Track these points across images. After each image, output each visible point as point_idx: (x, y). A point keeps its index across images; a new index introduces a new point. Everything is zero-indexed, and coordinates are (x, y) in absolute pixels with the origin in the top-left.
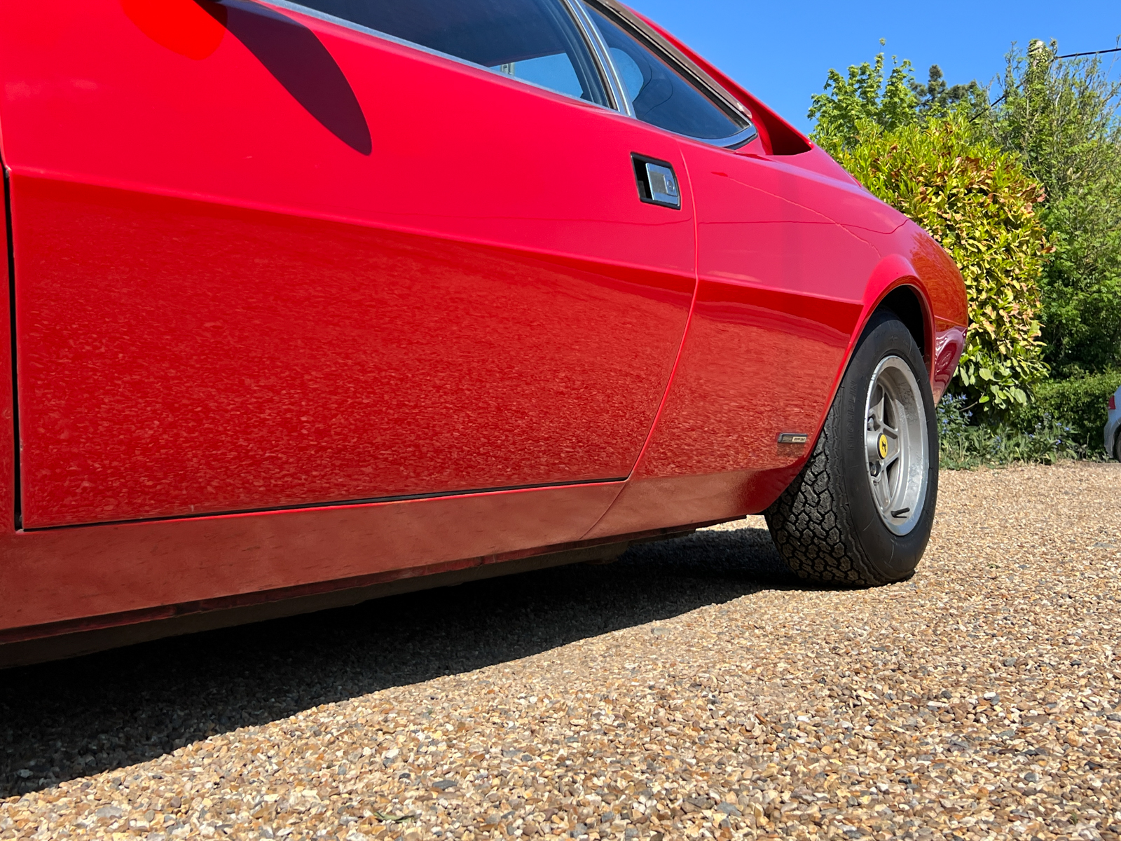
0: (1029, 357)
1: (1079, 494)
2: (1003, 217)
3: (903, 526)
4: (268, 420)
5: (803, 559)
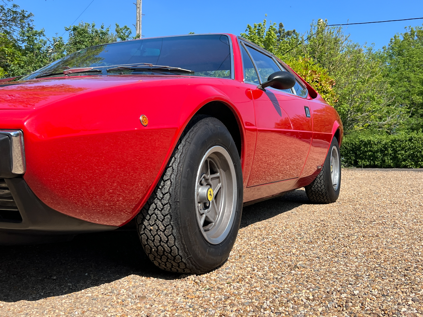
2: (323, 90)
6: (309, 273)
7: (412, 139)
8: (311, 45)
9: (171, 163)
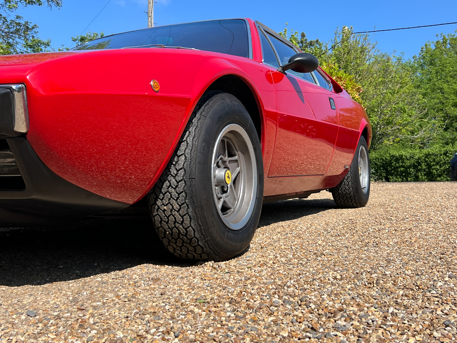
6: (336, 260)
7: (447, 152)
8: (335, 55)
9: (185, 137)
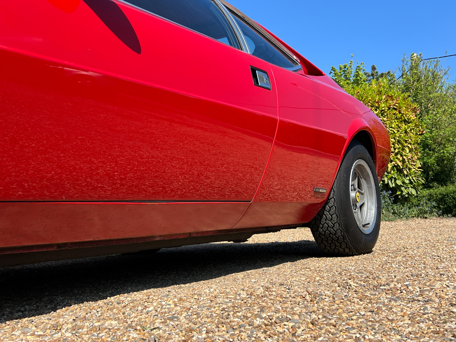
0: (416, 175)
1: (439, 228)
2: (403, 119)
3: (367, 230)
4: (101, 173)
5: (326, 244)
8: (404, 82)
